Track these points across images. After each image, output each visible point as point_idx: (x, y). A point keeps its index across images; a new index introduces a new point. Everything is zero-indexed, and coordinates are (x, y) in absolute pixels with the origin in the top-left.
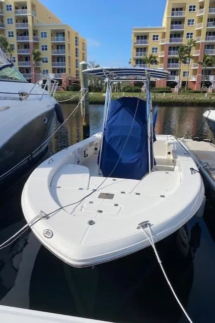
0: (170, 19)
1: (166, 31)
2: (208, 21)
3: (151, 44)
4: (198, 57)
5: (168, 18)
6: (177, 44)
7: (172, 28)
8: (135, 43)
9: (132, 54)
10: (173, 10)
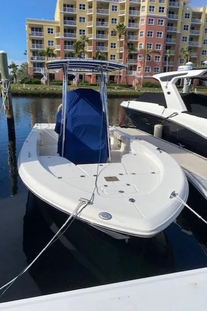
0: (63, 15)
1: (59, 25)
2: (97, 20)
3: (46, 36)
4: (91, 53)
5: (61, 13)
6: (71, 39)
7: (65, 23)
8: (30, 35)
9: (28, 45)
10: (65, 5)
